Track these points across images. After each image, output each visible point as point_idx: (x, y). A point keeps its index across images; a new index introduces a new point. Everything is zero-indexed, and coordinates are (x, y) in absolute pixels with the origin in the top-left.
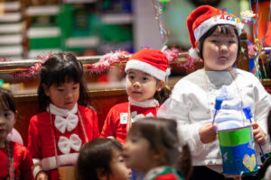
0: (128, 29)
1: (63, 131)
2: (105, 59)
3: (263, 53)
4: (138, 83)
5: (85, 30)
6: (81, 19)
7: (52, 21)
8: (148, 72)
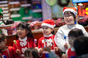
0: (41, 14)
1: (22, 46)
2: (32, 24)
3: (79, 19)
4: (45, 30)
5: (27, 15)
6: (27, 11)
7: (18, 12)
8: (48, 26)
